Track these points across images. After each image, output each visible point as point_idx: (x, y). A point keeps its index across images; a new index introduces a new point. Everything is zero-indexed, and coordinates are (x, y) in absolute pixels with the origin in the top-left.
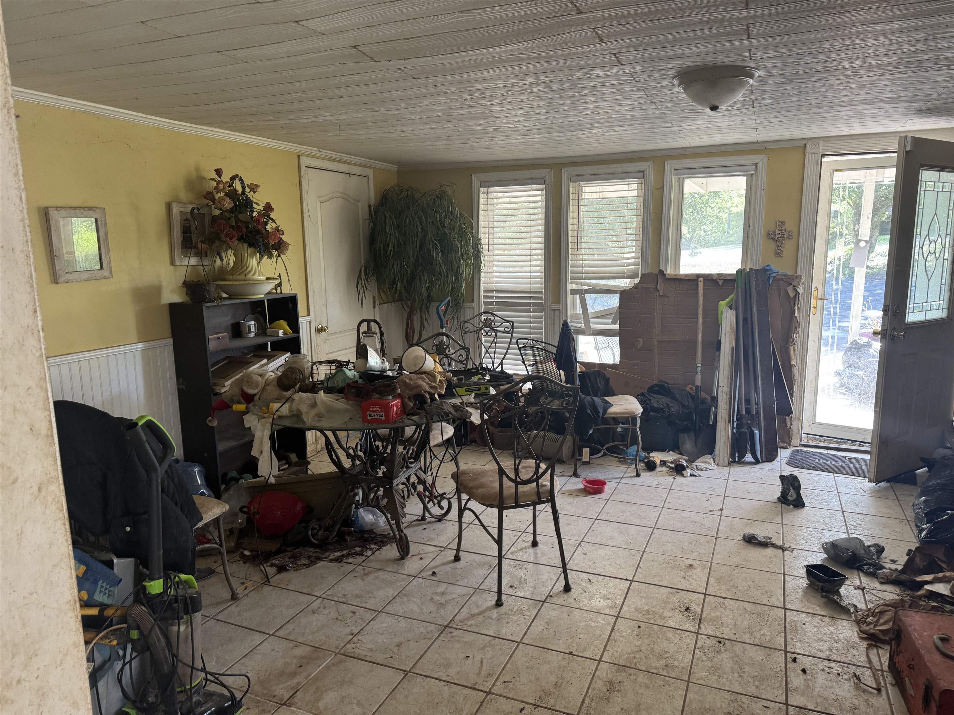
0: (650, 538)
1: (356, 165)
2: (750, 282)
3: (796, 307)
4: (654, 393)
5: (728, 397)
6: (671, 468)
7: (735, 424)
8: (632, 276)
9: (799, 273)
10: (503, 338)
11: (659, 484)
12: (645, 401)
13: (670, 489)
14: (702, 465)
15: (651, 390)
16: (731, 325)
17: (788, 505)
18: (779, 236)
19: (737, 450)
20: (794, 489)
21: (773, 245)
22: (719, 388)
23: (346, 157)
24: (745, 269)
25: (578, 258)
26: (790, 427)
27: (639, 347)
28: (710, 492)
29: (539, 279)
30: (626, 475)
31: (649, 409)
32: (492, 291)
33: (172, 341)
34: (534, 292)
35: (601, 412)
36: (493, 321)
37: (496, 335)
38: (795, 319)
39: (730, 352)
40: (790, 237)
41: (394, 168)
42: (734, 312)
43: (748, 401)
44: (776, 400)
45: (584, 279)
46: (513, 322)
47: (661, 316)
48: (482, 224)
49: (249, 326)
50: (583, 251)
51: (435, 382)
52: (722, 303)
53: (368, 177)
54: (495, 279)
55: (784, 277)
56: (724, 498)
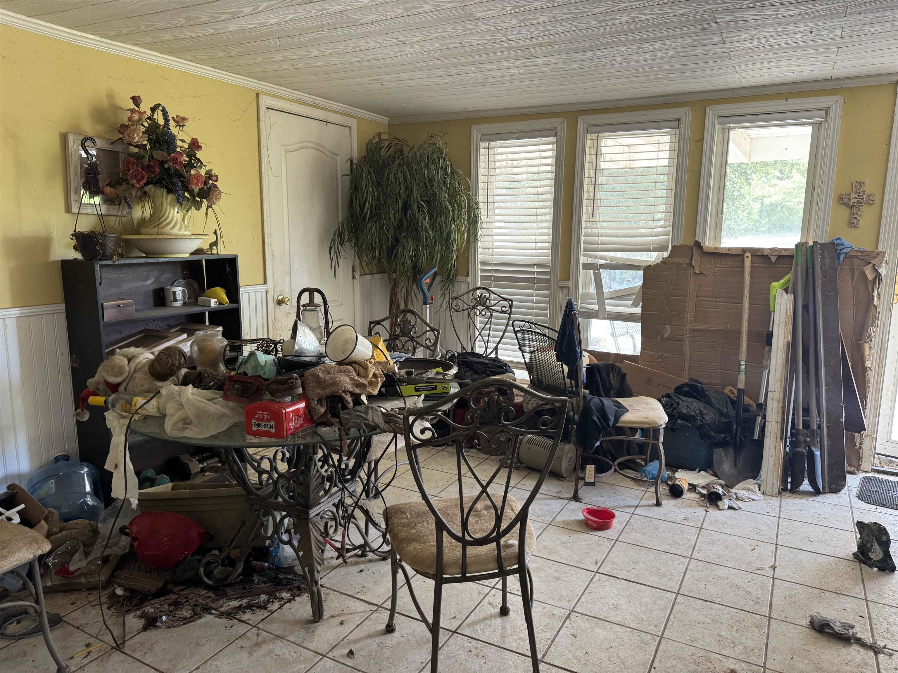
0: (671, 612)
1: (335, 112)
2: (813, 258)
3: (876, 292)
4: (684, 396)
5: (781, 405)
6: (703, 495)
7: (788, 440)
8: (661, 248)
9: (880, 249)
10: (499, 319)
11: (686, 519)
12: (672, 405)
13: (701, 528)
14: (743, 493)
15: (679, 390)
16: (787, 313)
17: (871, 566)
18: (856, 201)
19: (790, 473)
20: (879, 544)
21: (845, 212)
22: (769, 394)
23: (321, 102)
24: (806, 243)
25: (594, 226)
26: (860, 447)
27: (666, 336)
28: (756, 537)
29: (546, 251)
30: (643, 502)
31: (676, 416)
32: (490, 264)
33: (64, 307)
34: (539, 266)
35: (612, 419)
36: (488, 299)
37: (491, 315)
38: (873, 308)
39: (785, 348)
40: (870, 202)
41: (384, 120)
42: (791, 297)
43: (806, 411)
44: (846, 412)
45: (600, 251)
46: (512, 301)
47: (695, 298)
48: (481, 185)
49: (174, 293)
50: (601, 218)
51: (366, 377)
52: (775, 284)
53: (350, 127)
54: (495, 250)
55: (860, 254)
56: (776, 548)
